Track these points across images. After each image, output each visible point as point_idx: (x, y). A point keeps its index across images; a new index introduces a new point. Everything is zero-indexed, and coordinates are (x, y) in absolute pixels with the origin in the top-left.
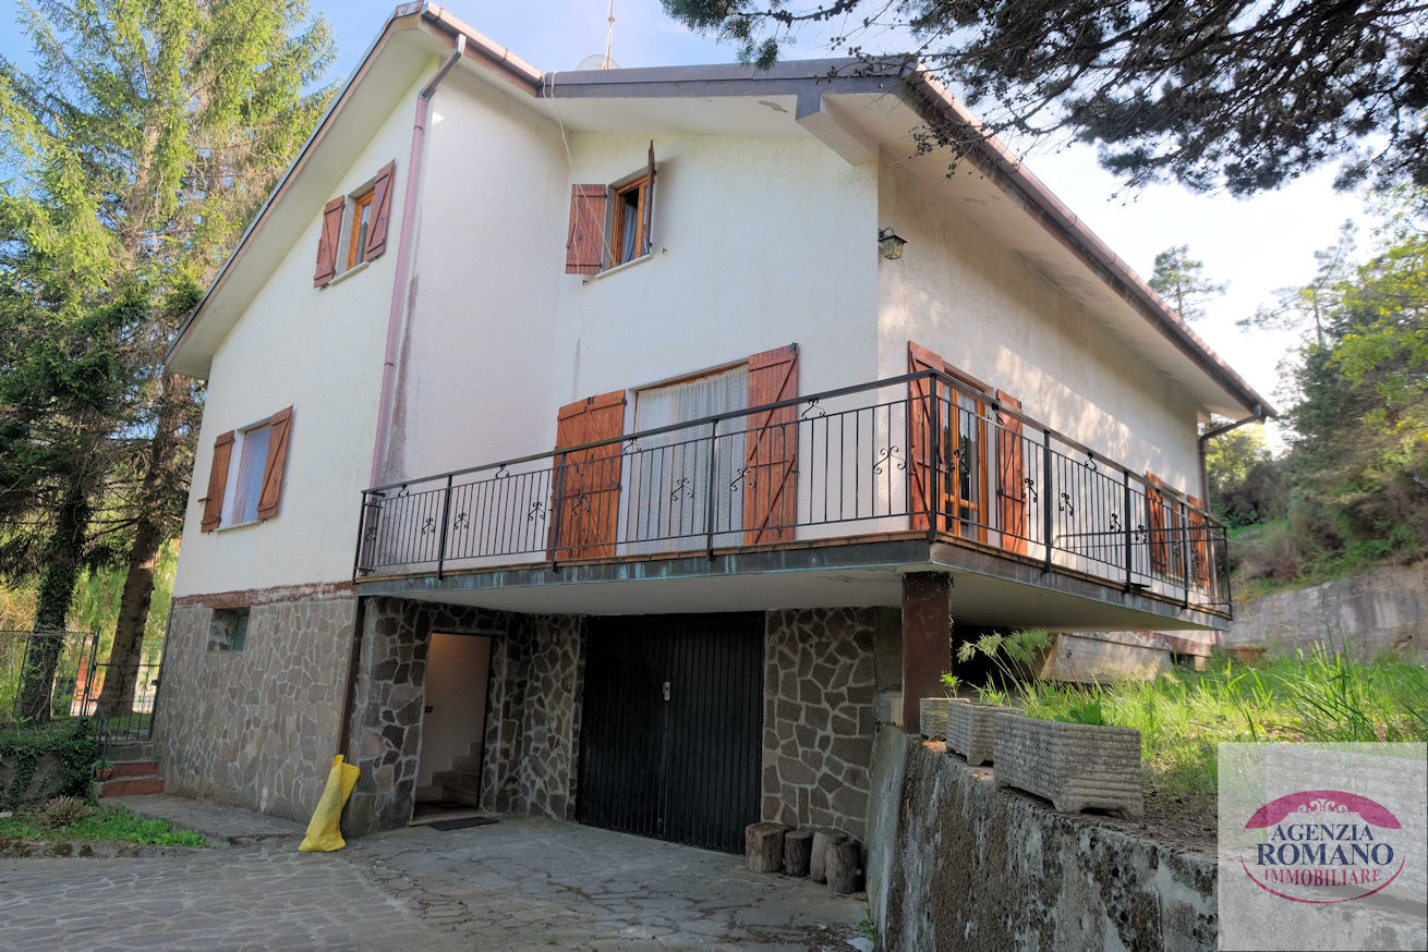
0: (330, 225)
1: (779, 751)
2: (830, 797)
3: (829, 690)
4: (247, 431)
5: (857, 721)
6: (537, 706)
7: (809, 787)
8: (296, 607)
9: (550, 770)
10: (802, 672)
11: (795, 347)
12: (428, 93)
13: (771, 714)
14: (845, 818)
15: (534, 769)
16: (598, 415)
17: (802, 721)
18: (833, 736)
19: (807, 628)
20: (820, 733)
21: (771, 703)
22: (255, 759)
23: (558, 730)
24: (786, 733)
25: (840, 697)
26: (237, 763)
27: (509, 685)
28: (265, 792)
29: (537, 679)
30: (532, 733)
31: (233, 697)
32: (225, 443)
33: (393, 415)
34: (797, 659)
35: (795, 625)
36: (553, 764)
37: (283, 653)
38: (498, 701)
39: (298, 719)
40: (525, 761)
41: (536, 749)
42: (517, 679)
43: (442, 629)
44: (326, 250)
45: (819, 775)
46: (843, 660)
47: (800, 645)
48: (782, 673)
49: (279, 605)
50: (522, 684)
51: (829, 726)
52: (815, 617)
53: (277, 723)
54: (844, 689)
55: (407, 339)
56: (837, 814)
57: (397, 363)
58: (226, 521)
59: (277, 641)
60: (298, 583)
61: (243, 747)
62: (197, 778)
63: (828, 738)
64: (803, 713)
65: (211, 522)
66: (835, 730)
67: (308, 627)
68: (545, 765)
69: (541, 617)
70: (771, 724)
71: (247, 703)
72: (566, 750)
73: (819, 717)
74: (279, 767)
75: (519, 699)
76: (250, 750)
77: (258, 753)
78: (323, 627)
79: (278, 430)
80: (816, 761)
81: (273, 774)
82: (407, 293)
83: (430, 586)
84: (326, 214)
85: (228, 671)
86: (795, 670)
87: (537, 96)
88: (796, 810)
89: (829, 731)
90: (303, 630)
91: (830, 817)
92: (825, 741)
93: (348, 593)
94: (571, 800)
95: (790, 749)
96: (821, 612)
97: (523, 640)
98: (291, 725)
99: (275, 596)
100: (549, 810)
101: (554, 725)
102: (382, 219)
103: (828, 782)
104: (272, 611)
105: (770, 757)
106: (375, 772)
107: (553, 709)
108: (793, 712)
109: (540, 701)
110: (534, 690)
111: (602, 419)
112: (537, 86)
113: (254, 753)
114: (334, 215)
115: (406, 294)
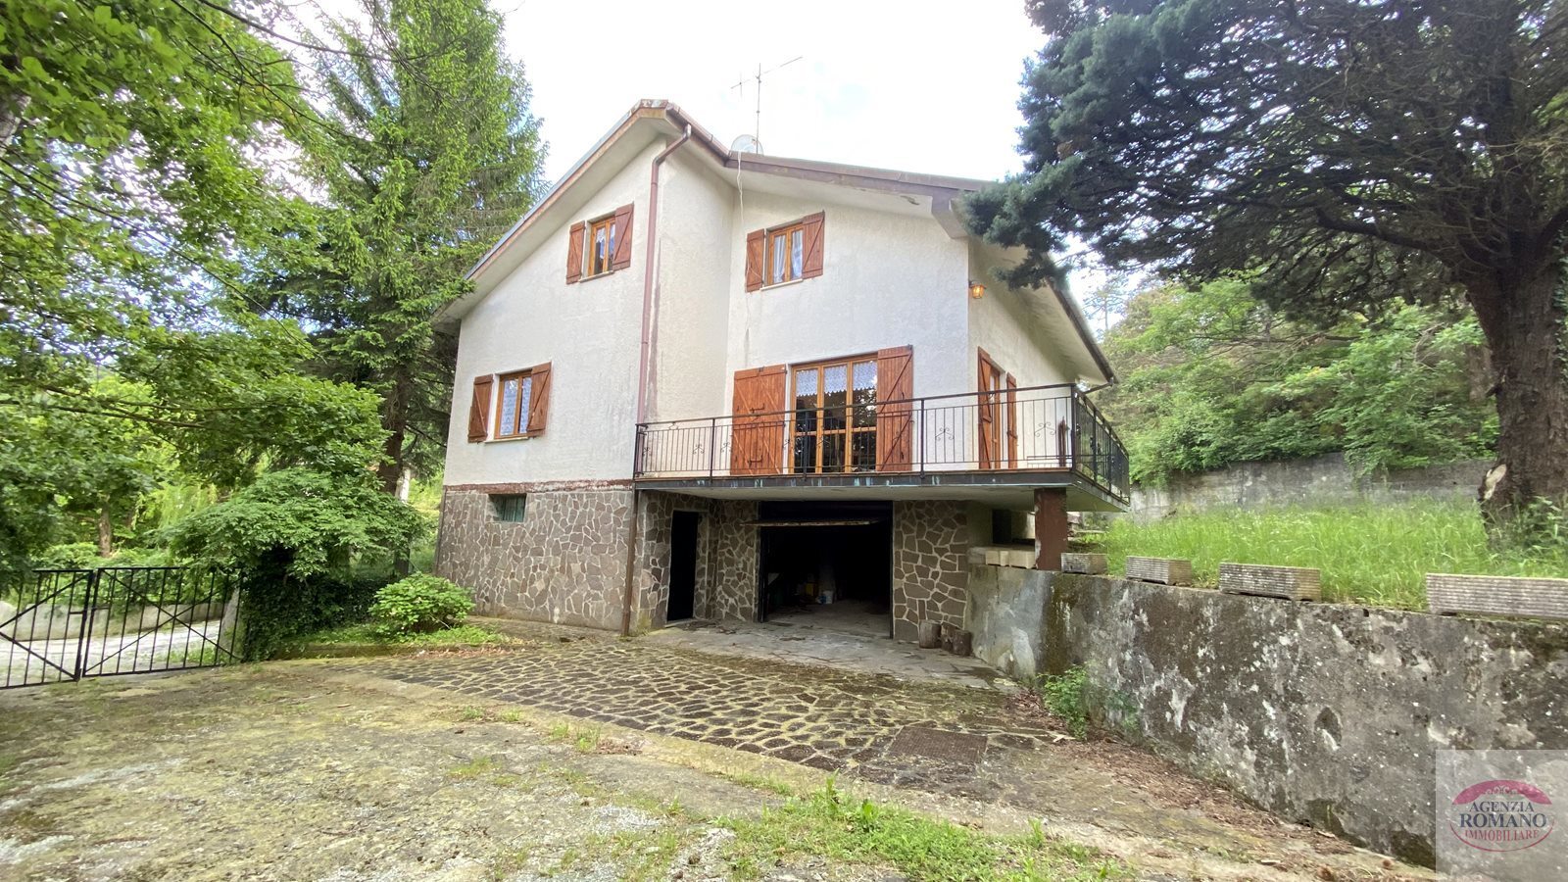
0: (576, 240)
1: (904, 580)
2: (940, 605)
3: (938, 546)
4: (502, 376)
5: (957, 563)
6: (727, 555)
7: (925, 600)
8: (572, 495)
9: (739, 593)
10: (919, 535)
11: (910, 348)
12: (659, 161)
13: (898, 559)
14: (950, 616)
15: (726, 592)
16: (768, 379)
17: (920, 563)
18: (941, 571)
19: (921, 511)
20: (932, 570)
21: (897, 553)
22: (544, 592)
23: (745, 569)
24: (909, 569)
25: (946, 550)
26: (527, 594)
27: (710, 542)
28: (557, 611)
29: (727, 538)
30: (724, 571)
31: (517, 552)
32: (483, 383)
33: (648, 375)
34: (915, 529)
35: (913, 510)
36: (741, 589)
37: (564, 523)
38: (704, 552)
39: (583, 565)
40: (720, 588)
41: (728, 581)
42: (714, 539)
43: (679, 509)
44: (573, 258)
45: (932, 593)
46: (946, 529)
47: (917, 521)
48: (905, 536)
49: (556, 493)
50: (716, 542)
51: (938, 566)
53: (562, 568)
54: (947, 546)
55: (656, 327)
56: (944, 614)
57: (649, 341)
58: (490, 438)
59: (557, 517)
60: (572, 479)
61: (532, 583)
62: (488, 605)
63: (937, 573)
64: (920, 559)
65: (477, 434)
66: (942, 568)
67: (586, 506)
68: (736, 590)
69: (727, 501)
70: (898, 564)
71: (532, 555)
72: (751, 581)
73: (934, 561)
74: (568, 595)
75: (715, 551)
76: (539, 585)
77: (547, 587)
78: (600, 507)
79: (538, 378)
80: (931, 586)
81: (563, 600)
82: (653, 296)
84: (572, 233)
85: (510, 535)
86: (915, 534)
87: (725, 166)
88: (917, 612)
89: (938, 568)
90: (581, 509)
91: (940, 617)
92: (935, 575)
93: (622, 487)
94: (755, 610)
95: (912, 579)
96: (931, 502)
97: (716, 516)
98: (576, 567)
99: (550, 487)
100: (739, 616)
101: (741, 566)
102: (624, 241)
103: (938, 597)
104: (547, 496)
105: (897, 584)
106: (649, 596)
107: (740, 557)
108: (915, 559)
109: (729, 552)
110: (724, 546)
111: (769, 382)
112: (726, 160)
113: (543, 586)
114: (578, 234)
115: (651, 295)
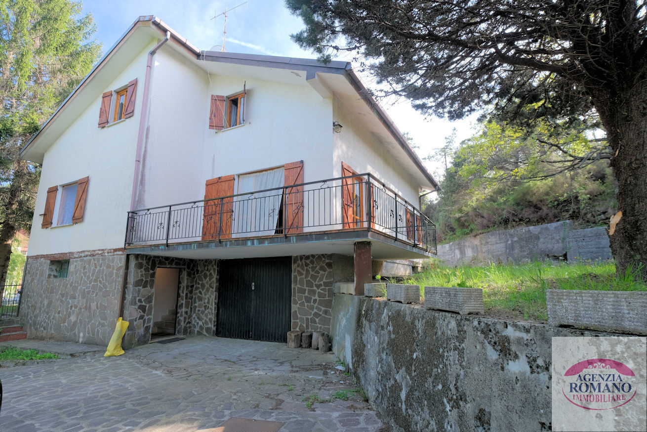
0: (106, 102)
1: (298, 305)
2: (317, 320)
3: (316, 283)
4: (63, 186)
5: (327, 293)
6: (199, 294)
7: (309, 317)
8: (94, 259)
9: (205, 318)
10: (306, 277)
11: (302, 162)
12: (153, 53)
13: (295, 292)
14: (323, 327)
15: (198, 318)
16: (223, 184)
17: (306, 294)
18: (318, 298)
19: (308, 261)
20: (313, 298)
21: (294, 289)
22: (75, 322)
23: (208, 303)
24: (300, 299)
25: (321, 285)
26: (66, 324)
27: (187, 287)
28: (81, 335)
29: (199, 284)
30: (197, 305)
31: (63, 297)
32: (52, 191)
33: (140, 181)
34: (304, 272)
35: (303, 261)
36: (206, 315)
37: (88, 278)
38: (183, 293)
39: (97, 304)
40: (194, 315)
41: (199, 311)
42: (190, 284)
43: (161, 266)
44: (103, 112)
45: (313, 313)
46: (321, 272)
47: (305, 268)
48: (298, 278)
49: (85, 258)
50: (192, 286)
51: (317, 295)
52: (311, 258)
53: (86, 306)
54: (322, 282)
55: (145, 151)
56: (320, 326)
57: (141, 161)
58: (54, 224)
59: (85, 273)
60: (94, 249)
61: (69, 317)
62: (45, 331)
63: (316, 299)
64: (307, 292)
65: (47, 223)
66: (319, 297)
67: (101, 267)
68: (203, 316)
69: (200, 260)
70: (295, 296)
71: (70, 299)
72: (212, 310)
73: (314, 292)
74: (88, 324)
75: (191, 292)
76: (73, 318)
77: (77, 319)
78: (109, 267)
79: (80, 188)
80: (312, 308)
81: (85, 327)
82: (145, 133)
83: (162, 250)
84: (103, 97)
85: (59, 286)
86: (304, 276)
87: (198, 59)
88: (305, 325)
89: (317, 297)
90: (98, 268)
91: (317, 327)
92: (315, 301)
93: (121, 253)
94: (214, 329)
95: (302, 304)
96: (313, 256)
97: (193, 269)
98: (93, 306)
99: (83, 255)
100: (205, 333)
101: (206, 301)
102: (131, 101)
103: (316, 315)
104: (81, 261)
105: (294, 308)
106: (135, 323)
107: (206, 295)
108: (303, 291)
109: (200, 292)
110: (197, 288)
111: (225, 185)
112: (198, 55)
113: (75, 319)
114: (107, 99)
